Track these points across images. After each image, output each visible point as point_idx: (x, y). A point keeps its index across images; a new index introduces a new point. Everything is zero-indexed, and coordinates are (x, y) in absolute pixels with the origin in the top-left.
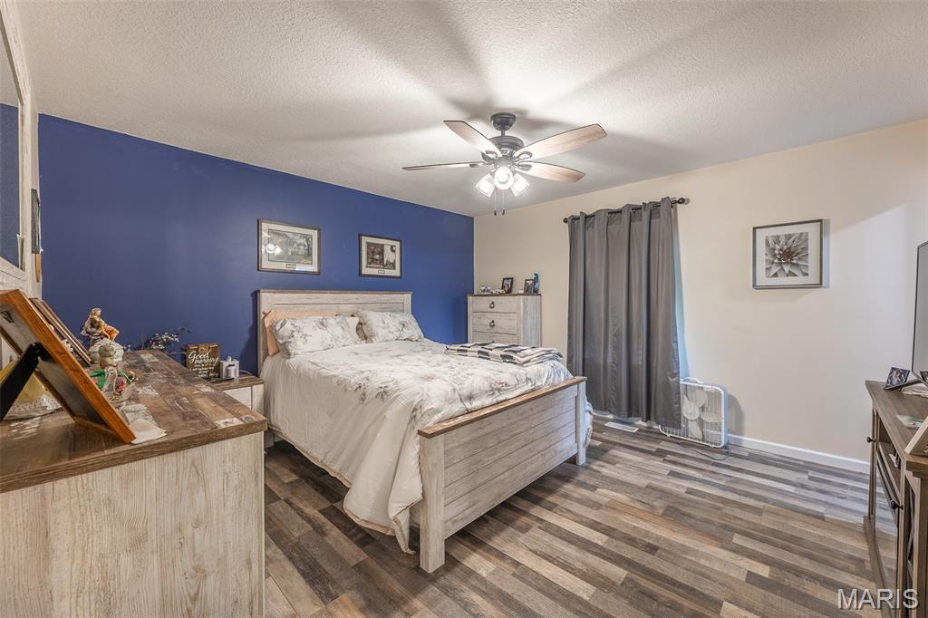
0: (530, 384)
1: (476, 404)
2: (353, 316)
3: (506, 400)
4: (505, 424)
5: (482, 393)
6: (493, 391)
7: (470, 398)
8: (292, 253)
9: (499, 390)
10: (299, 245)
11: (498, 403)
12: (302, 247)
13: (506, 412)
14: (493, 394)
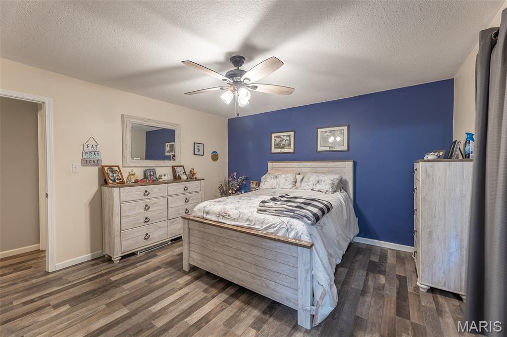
0: (248, 223)
1: (208, 217)
2: (299, 174)
3: (224, 223)
4: (217, 234)
5: (214, 213)
6: (219, 215)
7: (207, 213)
8: (283, 144)
9: (223, 216)
10: (286, 140)
11: (218, 222)
12: (287, 141)
13: (221, 229)
14: (219, 217)
